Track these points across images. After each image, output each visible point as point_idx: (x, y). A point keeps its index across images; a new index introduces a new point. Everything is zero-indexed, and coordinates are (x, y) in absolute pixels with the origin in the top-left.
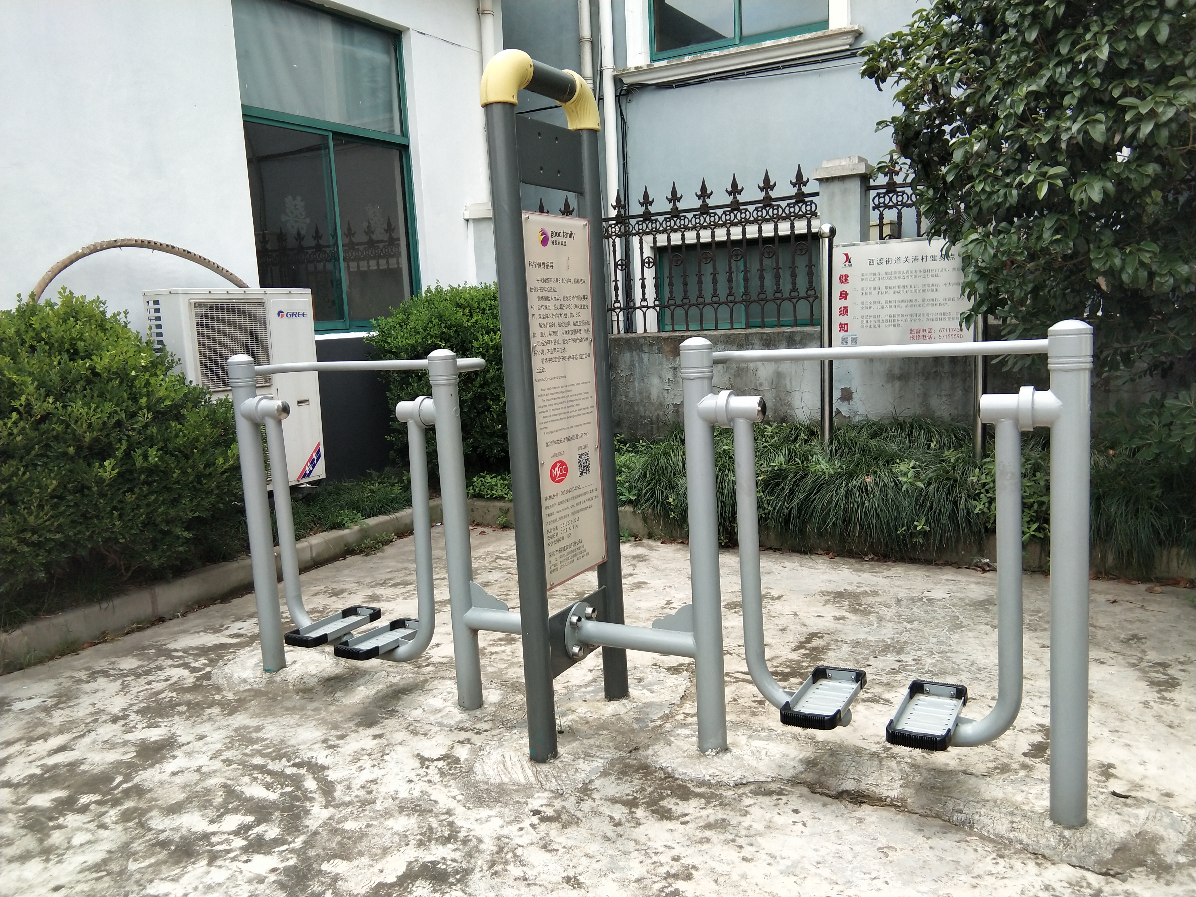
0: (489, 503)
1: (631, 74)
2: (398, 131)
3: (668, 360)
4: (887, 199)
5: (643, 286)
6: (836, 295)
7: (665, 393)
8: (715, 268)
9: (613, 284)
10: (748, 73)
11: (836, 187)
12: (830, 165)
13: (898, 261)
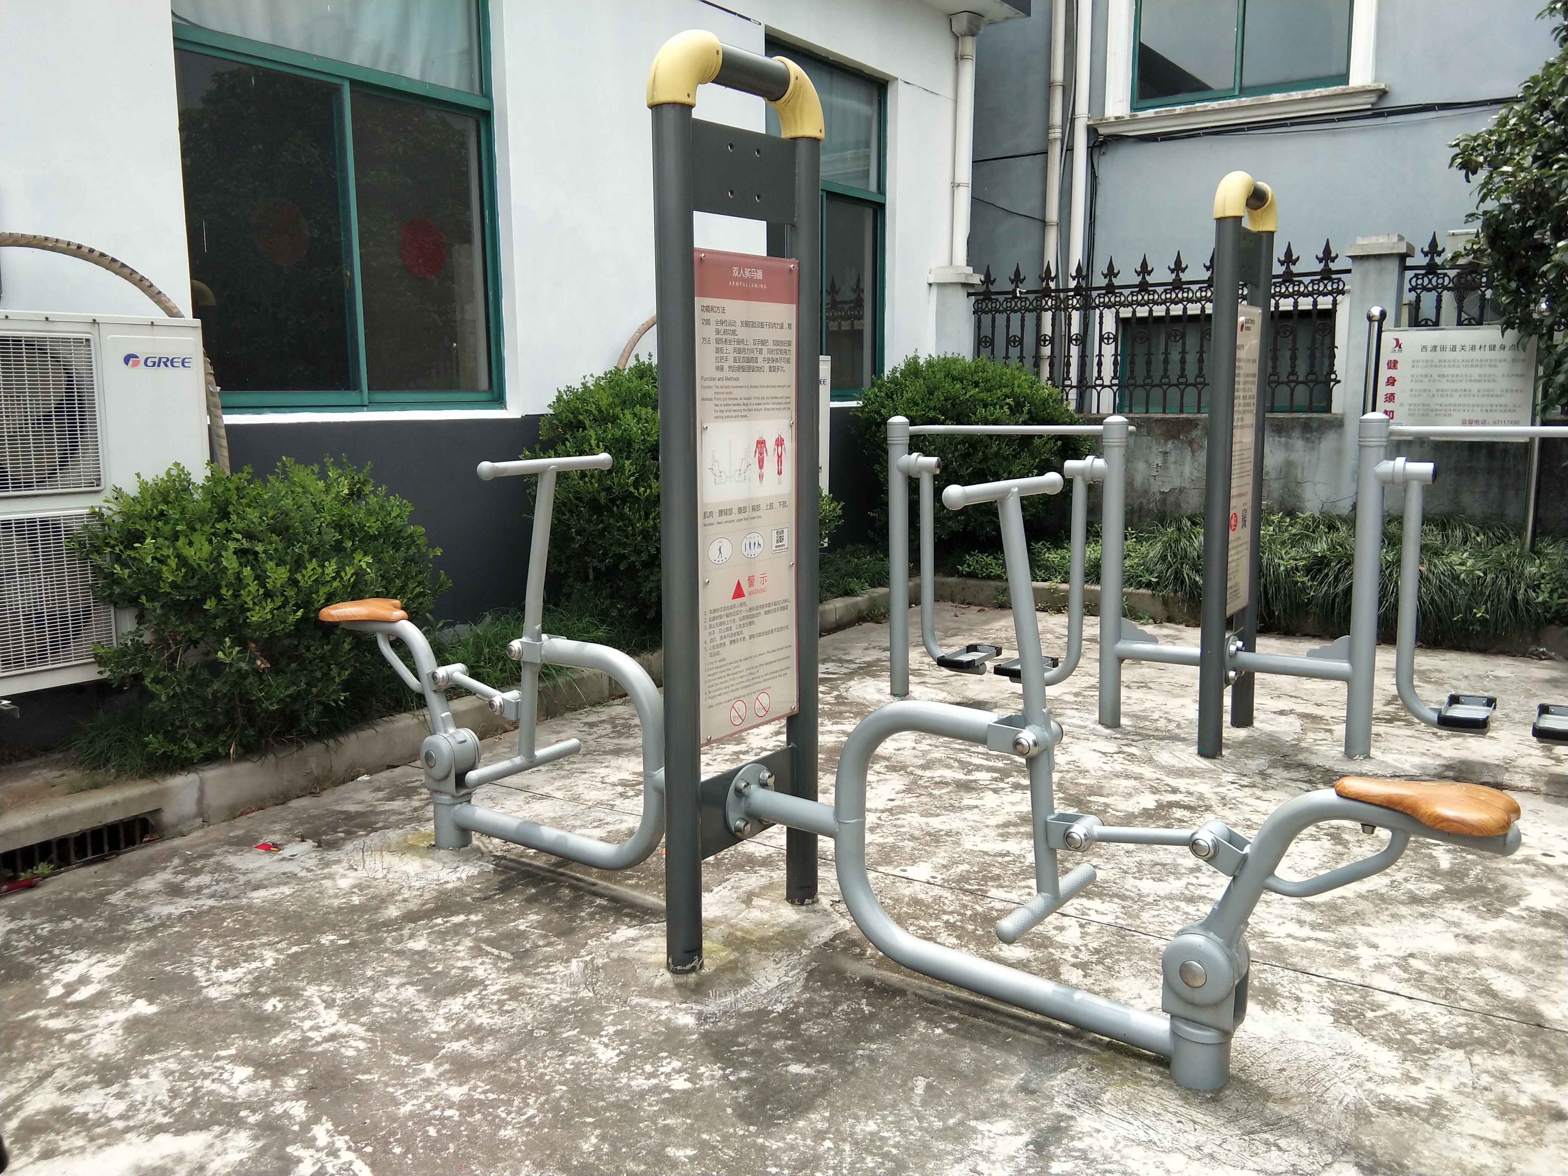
0: (982, 582)
1: (1109, 124)
2: (873, 187)
3: (1159, 443)
4: (1426, 280)
5: (1100, 364)
6: (1382, 380)
7: (1152, 480)
8: (1184, 345)
9: (1096, 360)
10: (1249, 129)
11: (1371, 265)
12: (1366, 242)
13: (1454, 349)
